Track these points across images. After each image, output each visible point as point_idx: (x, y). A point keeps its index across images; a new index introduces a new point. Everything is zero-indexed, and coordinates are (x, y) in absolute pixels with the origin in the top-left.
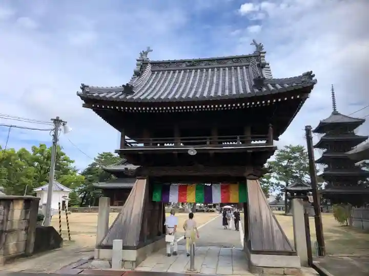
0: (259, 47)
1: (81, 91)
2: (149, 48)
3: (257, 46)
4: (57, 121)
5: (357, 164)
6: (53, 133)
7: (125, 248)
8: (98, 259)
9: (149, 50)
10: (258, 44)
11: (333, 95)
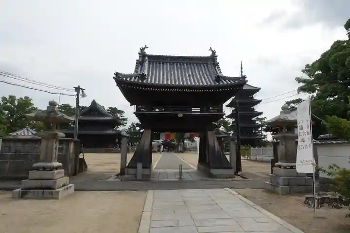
0: (214, 52)
1: (115, 76)
2: (146, 45)
3: (212, 51)
4: (78, 89)
5: (254, 119)
6: (76, 97)
7: (143, 167)
8: (128, 174)
9: (146, 47)
10: (213, 50)
11: (242, 69)
